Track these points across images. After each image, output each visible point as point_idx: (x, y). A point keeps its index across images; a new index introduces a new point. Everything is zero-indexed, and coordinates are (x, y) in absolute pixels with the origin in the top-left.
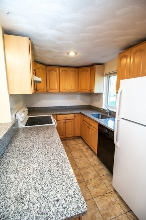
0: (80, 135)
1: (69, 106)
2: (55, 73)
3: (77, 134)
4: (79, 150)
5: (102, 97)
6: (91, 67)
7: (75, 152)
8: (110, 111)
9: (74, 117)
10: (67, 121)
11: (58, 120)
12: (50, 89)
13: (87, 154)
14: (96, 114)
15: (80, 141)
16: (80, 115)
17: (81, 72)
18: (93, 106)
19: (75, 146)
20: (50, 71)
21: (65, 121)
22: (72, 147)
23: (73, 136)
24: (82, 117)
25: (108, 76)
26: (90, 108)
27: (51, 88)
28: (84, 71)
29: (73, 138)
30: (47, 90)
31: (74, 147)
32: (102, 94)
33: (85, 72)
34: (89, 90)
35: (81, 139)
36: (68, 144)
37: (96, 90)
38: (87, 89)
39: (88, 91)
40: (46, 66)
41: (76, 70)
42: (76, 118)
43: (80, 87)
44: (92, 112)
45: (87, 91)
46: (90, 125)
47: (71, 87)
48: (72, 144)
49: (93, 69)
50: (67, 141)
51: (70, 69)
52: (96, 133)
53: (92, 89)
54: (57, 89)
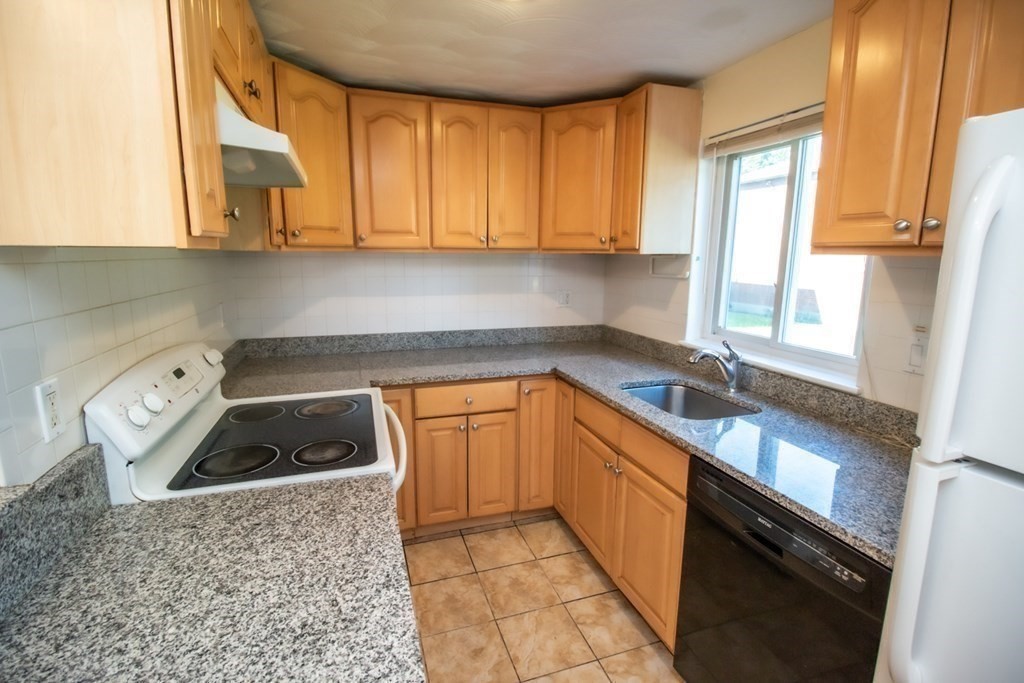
0: (549, 502)
1: (485, 332)
2: (404, 133)
3: (537, 496)
4: (551, 604)
5: (687, 279)
6: (618, 100)
7: (528, 622)
8: (743, 364)
9: (519, 401)
10: (475, 421)
11: (420, 414)
12: (374, 231)
13: (601, 636)
14: (652, 384)
15: (551, 540)
16: (552, 385)
17: (560, 133)
18: (620, 332)
19: (522, 573)
20: (371, 121)
21: (461, 422)
22: (503, 580)
23: (511, 508)
24: (565, 395)
25: (726, 153)
26: (606, 341)
27: (379, 226)
28: (575, 123)
29: (508, 519)
30: (357, 238)
31: (515, 583)
32: (681, 259)
33: (582, 133)
34: (605, 237)
35: (554, 523)
36: (480, 564)
37: (652, 240)
38: (591, 234)
39: (600, 246)
40: (350, 89)
41: (531, 118)
42: (530, 402)
43: (555, 222)
44: (624, 367)
45: (592, 244)
46: (619, 452)
47: (501, 219)
48: (506, 558)
49: (632, 111)
50: (472, 540)
51: (498, 114)
52: (668, 516)
53: (625, 233)
54: (414, 229)
